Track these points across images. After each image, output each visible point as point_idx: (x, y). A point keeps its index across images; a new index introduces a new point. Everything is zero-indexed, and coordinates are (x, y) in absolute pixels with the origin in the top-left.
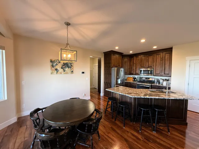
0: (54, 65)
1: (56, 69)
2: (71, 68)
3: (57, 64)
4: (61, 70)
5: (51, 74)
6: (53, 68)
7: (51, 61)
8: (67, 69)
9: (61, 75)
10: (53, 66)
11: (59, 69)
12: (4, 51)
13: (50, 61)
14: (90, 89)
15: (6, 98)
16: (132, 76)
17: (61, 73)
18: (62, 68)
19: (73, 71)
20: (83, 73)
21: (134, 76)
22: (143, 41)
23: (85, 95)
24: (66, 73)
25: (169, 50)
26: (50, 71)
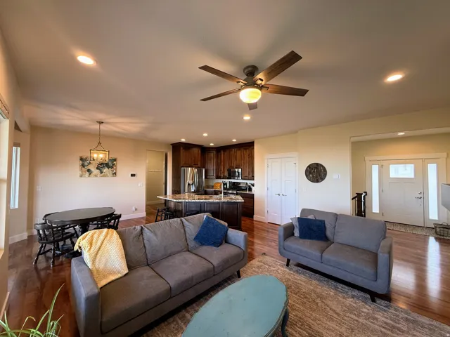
0: (86, 164)
1: (89, 171)
2: (112, 167)
3: (90, 163)
4: (96, 171)
5: (81, 176)
6: (83, 169)
7: (81, 159)
8: (106, 170)
9: (95, 178)
10: (83, 166)
11: (92, 169)
12: (19, 149)
13: (79, 158)
14: (146, 205)
15: (17, 207)
16: (221, 181)
17: (96, 176)
18: (97, 168)
19: (115, 173)
20: (133, 175)
21: (224, 180)
22: (205, 135)
23: (136, 209)
24: (104, 176)
25: (250, 145)
26: (79, 173)
